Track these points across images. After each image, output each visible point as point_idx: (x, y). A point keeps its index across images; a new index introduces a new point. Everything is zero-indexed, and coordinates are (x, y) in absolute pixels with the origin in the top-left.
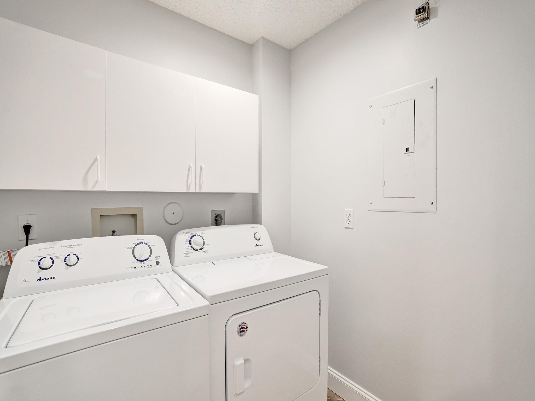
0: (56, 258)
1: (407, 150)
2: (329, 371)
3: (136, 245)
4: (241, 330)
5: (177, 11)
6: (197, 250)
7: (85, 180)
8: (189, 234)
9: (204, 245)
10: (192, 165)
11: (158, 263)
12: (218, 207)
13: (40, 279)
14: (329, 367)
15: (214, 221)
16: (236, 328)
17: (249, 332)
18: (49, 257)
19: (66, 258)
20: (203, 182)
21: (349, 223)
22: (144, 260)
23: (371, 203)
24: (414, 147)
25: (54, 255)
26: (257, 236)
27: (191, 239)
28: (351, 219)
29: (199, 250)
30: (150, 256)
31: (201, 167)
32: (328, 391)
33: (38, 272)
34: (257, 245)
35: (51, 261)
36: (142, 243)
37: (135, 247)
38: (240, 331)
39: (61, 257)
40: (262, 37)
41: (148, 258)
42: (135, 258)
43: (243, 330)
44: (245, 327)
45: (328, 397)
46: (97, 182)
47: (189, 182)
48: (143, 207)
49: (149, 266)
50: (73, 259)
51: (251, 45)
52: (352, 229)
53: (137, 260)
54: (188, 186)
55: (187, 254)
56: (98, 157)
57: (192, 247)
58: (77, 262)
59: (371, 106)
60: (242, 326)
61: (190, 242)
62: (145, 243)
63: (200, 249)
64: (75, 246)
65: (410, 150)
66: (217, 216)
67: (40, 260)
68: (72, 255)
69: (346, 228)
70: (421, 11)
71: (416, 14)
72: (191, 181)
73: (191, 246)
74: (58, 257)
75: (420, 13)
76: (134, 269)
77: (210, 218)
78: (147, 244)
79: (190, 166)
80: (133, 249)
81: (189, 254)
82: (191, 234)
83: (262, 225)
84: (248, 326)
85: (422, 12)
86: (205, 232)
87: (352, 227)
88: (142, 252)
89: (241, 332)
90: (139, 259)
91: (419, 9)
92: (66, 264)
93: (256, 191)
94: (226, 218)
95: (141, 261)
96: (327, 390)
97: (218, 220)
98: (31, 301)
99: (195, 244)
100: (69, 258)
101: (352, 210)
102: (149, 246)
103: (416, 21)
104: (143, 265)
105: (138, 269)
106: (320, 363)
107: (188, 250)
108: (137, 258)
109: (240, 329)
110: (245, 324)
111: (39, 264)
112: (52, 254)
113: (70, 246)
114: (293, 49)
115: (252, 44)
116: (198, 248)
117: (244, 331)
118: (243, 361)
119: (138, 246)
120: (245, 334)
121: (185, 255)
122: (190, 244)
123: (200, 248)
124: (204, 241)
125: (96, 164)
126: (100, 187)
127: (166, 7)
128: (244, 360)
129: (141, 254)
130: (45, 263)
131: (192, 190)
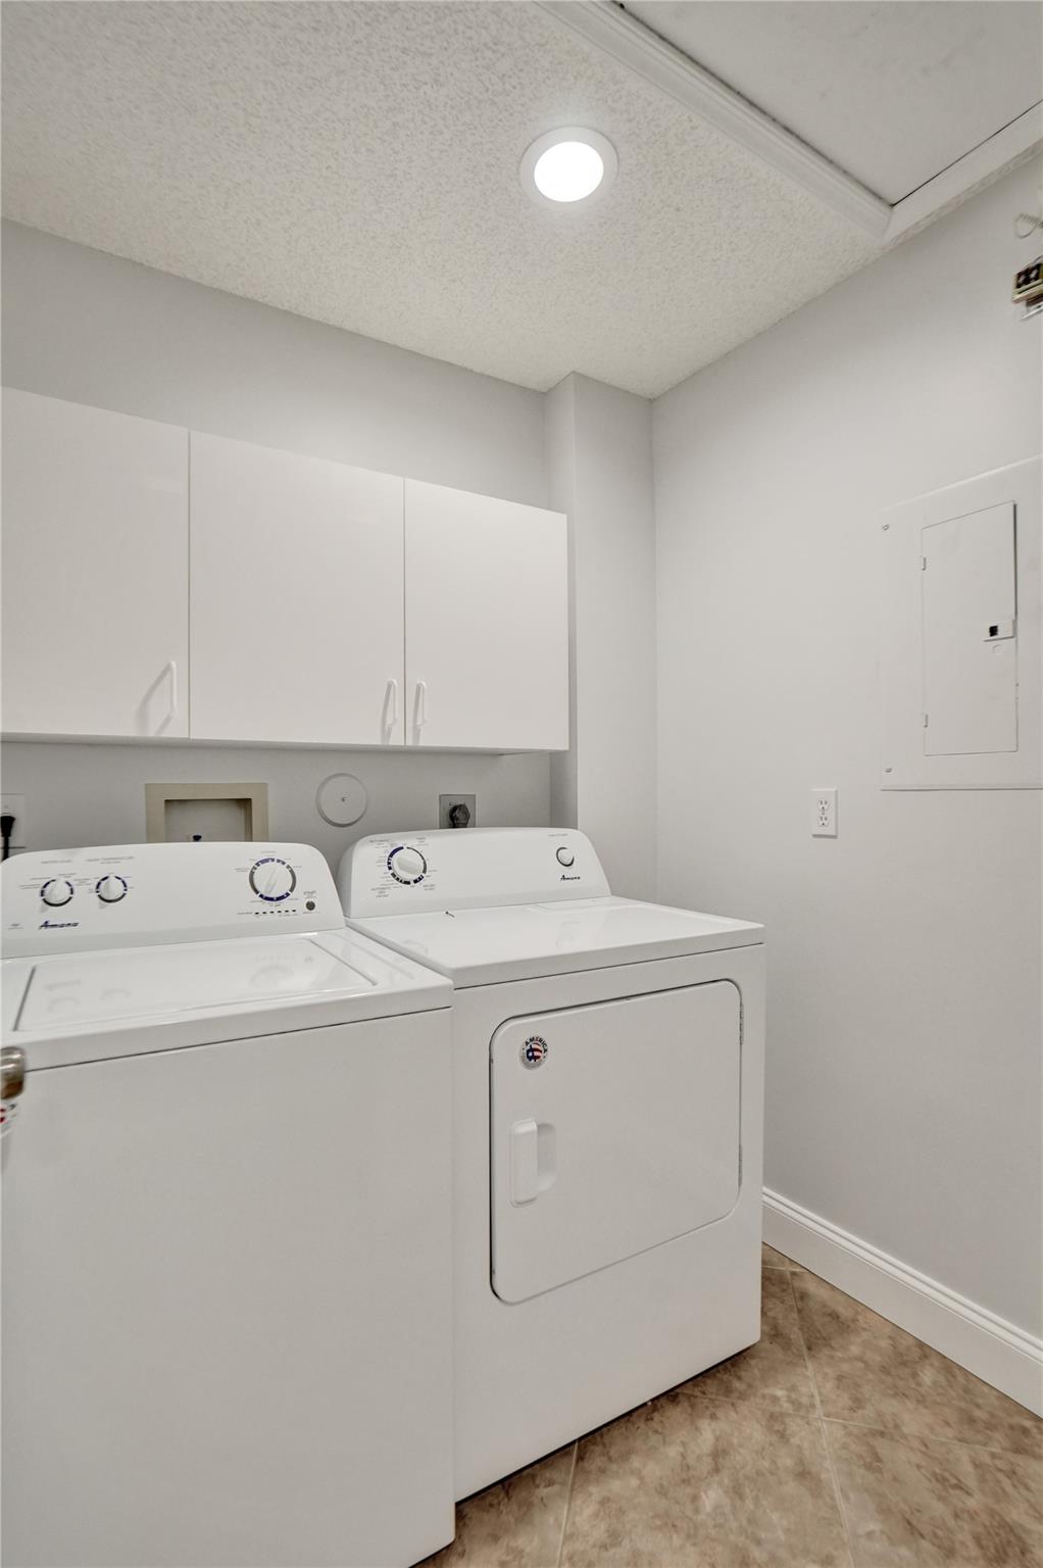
0: (77, 882)
1: (993, 631)
2: (766, 1198)
3: (258, 864)
4: (530, 1054)
5: (348, 326)
6: (408, 883)
7: (142, 715)
8: (385, 844)
9: (424, 871)
10: (395, 681)
11: (311, 906)
12: (458, 787)
13: (46, 925)
14: (765, 1189)
15: (447, 819)
16: (519, 1049)
17: (549, 1060)
18: (63, 880)
19: (99, 884)
20: (424, 721)
21: (826, 823)
22: (279, 899)
23: (889, 771)
24: (1015, 622)
25: (74, 877)
26: (566, 856)
27: (391, 855)
28: (830, 814)
29: (412, 882)
30: (292, 890)
31: (419, 688)
32: (763, 1250)
33: (43, 911)
34: (564, 878)
35: (68, 888)
36: (273, 860)
37: (255, 868)
38: (528, 1057)
39: (89, 882)
40: (574, 372)
41: (288, 895)
42: (257, 892)
43: (536, 1054)
44: (541, 1048)
45: (764, 1262)
46: (168, 719)
47: (389, 721)
48: (266, 785)
49: (291, 913)
50: (115, 888)
51: (544, 393)
52: (835, 837)
53: (261, 896)
54: (386, 733)
55: (382, 891)
56: (174, 664)
57: (394, 875)
58: (124, 895)
59: (886, 528)
60: (534, 1046)
61: (389, 863)
62: (279, 861)
63: (416, 881)
64: (117, 860)
65: (1001, 633)
66: (454, 809)
67: (45, 886)
68: (112, 879)
69: (815, 836)
70: (1033, 275)
71: (1019, 286)
72: (395, 720)
73: (391, 871)
74: (82, 882)
75: (1027, 281)
76: (253, 916)
77: (436, 812)
78: (284, 863)
79: (390, 686)
80: (252, 873)
81: (387, 892)
82: (392, 845)
83: (576, 828)
84: (549, 1047)
85: (1036, 278)
86: (427, 841)
87: (834, 834)
88: (273, 879)
89: (530, 1058)
90: (265, 895)
91: (1027, 272)
92: (100, 897)
93: (563, 746)
94: (479, 811)
95: (271, 899)
96: (760, 1245)
97: (457, 819)
98: (30, 970)
99: (402, 867)
100: (107, 886)
101: (834, 790)
102: (288, 867)
103: (1017, 301)
104: (276, 910)
105: (262, 918)
106: (740, 1172)
107: (384, 881)
108: (262, 891)
109: (528, 1052)
110: (541, 1040)
111: (42, 894)
112: (69, 876)
113: (108, 860)
114: (659, 397)
115: (544, 390)
116: (411, 877)
117: (538, 1057)
118: (533, 1127)
119: (262, 865)
120: (539, 1065)
121: (376, 893)
122: (390, 868)
123: (416, 877)
124: (425, 863)
125: (168, 676)
126: (176, 732)
127: (321, 320)
128: (539, 1127)
129: (272, 883)
130: (56, 892)
131: (396, 740)
